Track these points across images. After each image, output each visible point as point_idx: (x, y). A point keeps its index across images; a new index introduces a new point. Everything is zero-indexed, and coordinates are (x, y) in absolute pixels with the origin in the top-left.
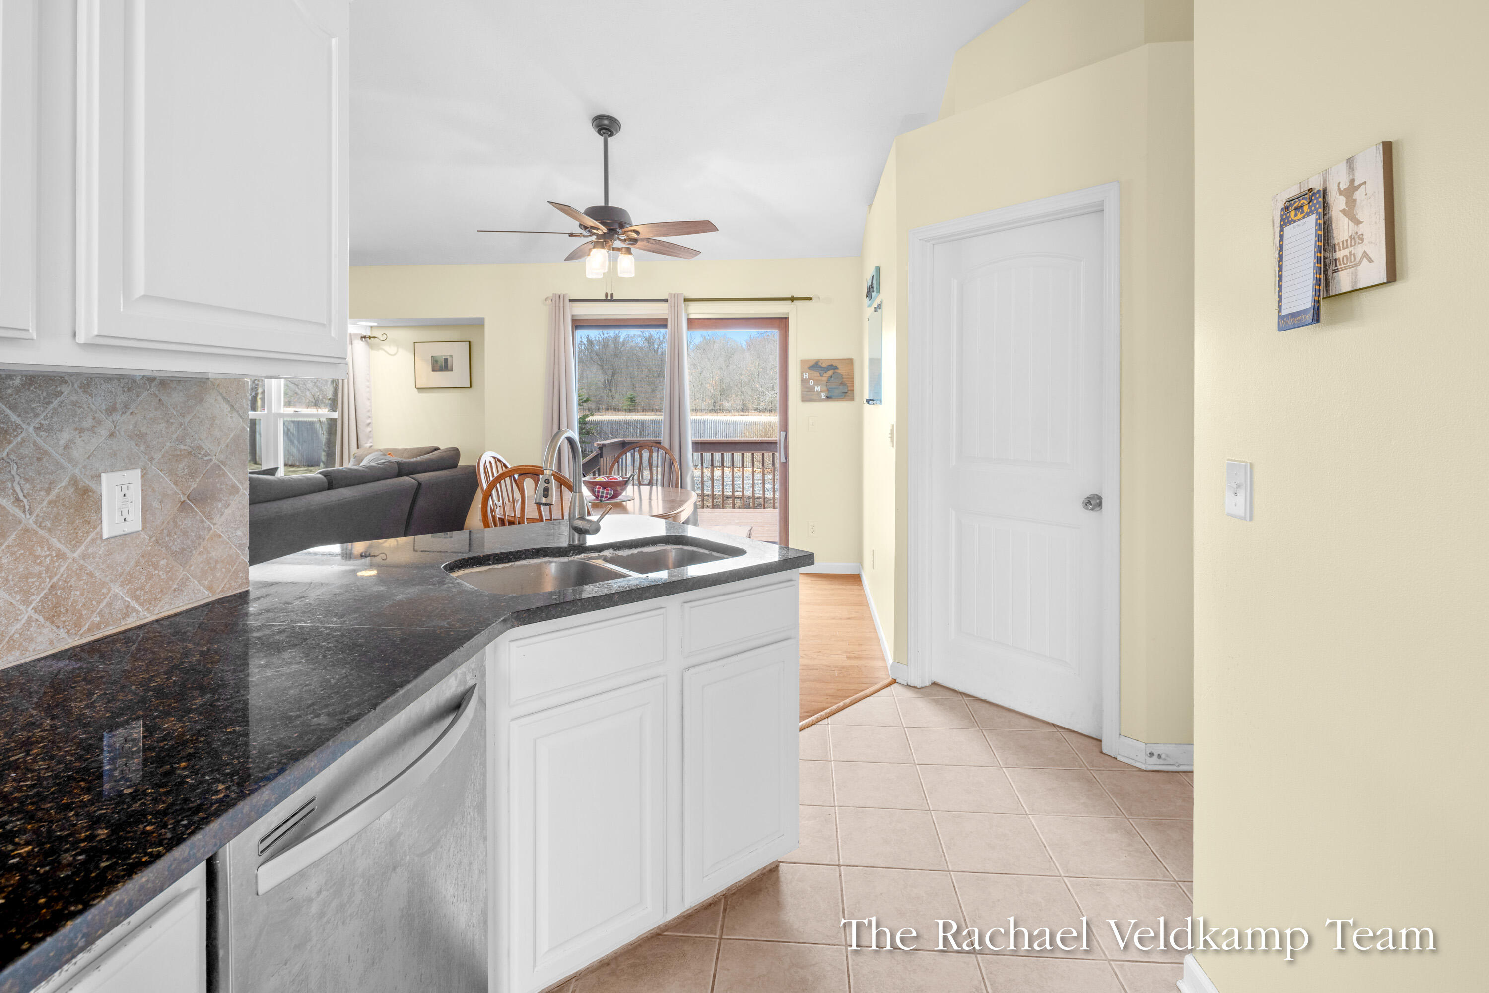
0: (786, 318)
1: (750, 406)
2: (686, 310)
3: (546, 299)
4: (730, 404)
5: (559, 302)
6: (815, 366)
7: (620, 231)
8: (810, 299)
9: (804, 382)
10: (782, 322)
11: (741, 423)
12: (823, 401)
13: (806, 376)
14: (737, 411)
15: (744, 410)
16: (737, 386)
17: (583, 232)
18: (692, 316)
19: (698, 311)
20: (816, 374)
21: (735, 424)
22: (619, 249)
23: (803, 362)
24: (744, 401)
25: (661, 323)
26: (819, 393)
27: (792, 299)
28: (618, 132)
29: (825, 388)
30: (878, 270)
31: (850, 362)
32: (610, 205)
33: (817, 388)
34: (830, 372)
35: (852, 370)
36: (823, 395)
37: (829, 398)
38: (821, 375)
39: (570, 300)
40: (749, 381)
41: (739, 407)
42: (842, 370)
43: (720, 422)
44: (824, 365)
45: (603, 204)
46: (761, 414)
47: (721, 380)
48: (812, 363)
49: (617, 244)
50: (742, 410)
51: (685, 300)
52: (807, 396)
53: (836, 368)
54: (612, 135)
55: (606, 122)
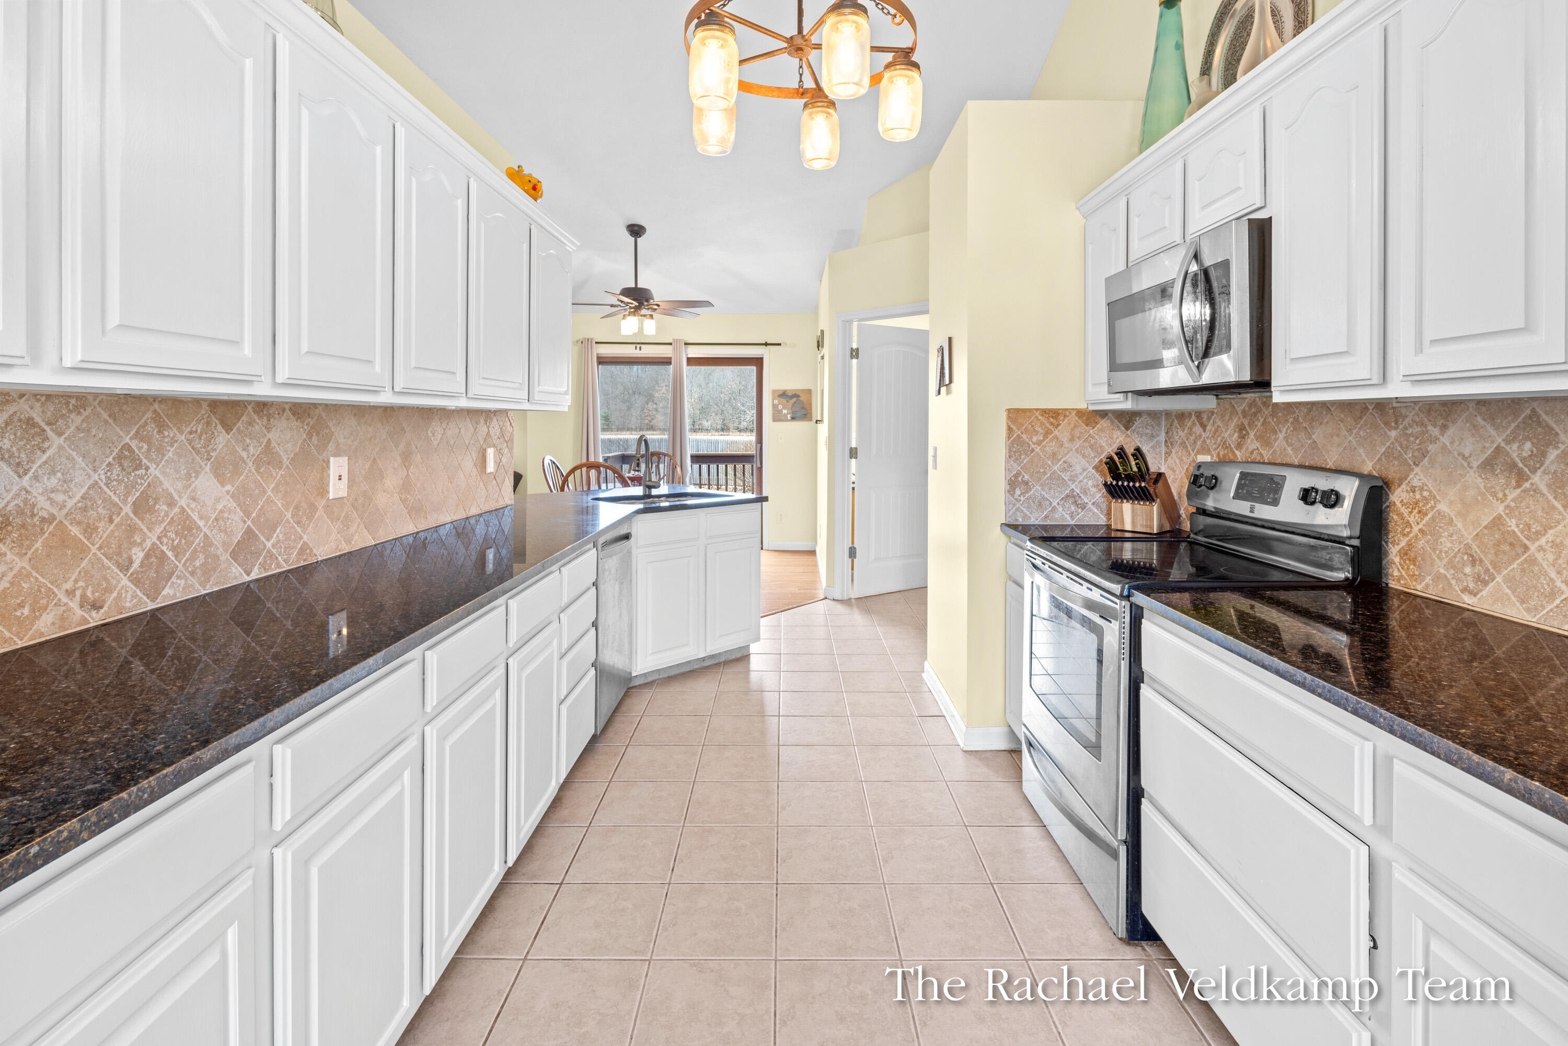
0: (762, 359)
1: (731, 426)
2: (686, 351)
3: (577, 342)
4: (709, 423)
5: (586, 344)
6: (783, 395)
7: (646, 303)
8: (779, 344)
9: (775, 407)
10: (758, 362)
11: (722, 442)
12: (787, 420)
13: (776, 402)
14: (717, 430)
15: (724, 429)
16: (717, 404)
17: (620, 303)
18: (690, 356)
19: (694, 352)
20: (784, 401)
21: (717, 442)
22: (645, 316)
23: (774, 391)
24: (724, 420)
25: (666, 362)
26: (786, 415)
27: (766, 344)
28: (644, 234)
29: (790, 411)
30: (822, 332)
31: (809, 392)
32: (639, 286)
33: (785, 411)
34: (795, 399)
35: (811, 397)
36: (789, 417)
37: (793, 418)
38: (788, 402)
39: (596, 343)
40: (730, 399)
41: (719, 427)
42: (803, 398)
43: (701, 441)
44: (790, 394)
45: (634, 286)
46: (742, 434)
47: (701, 399)
48: (781, 393)
49: (644, 312)
50: (723, 430)
51: (686, 344)
52: (777, 418)
53: (798, 396)
54: (640, 236)
55: (636, 228)
